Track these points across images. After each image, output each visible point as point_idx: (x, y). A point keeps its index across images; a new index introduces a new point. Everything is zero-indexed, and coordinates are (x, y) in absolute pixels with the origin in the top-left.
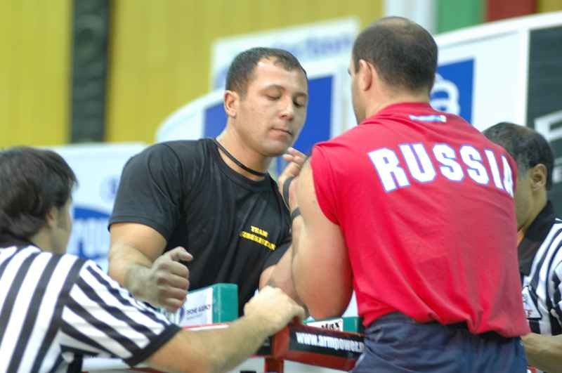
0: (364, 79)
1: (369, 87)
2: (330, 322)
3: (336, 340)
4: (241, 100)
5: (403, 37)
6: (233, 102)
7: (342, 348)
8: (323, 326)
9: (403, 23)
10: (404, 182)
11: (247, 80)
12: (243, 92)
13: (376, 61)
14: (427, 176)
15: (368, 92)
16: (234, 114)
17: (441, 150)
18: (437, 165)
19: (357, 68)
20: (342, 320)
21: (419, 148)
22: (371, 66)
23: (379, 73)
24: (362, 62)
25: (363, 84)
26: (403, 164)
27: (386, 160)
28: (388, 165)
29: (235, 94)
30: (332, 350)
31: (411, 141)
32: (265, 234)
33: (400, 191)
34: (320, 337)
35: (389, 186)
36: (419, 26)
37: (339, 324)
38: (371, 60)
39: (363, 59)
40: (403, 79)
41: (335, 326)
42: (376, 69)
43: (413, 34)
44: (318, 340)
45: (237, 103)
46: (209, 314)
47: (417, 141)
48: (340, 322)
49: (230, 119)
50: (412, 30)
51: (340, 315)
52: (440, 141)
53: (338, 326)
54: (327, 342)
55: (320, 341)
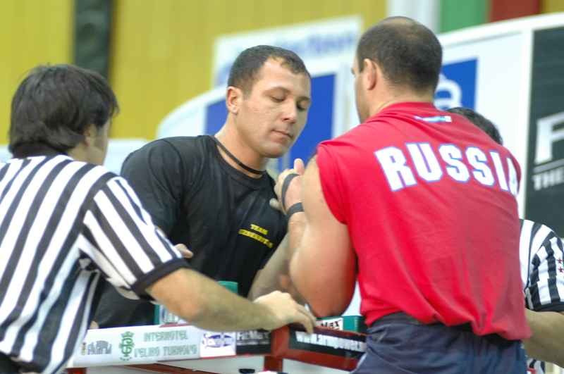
0: (369, 79)
1: (373, 87)
2: (330, 321)
3: (336, 339)
4: (244, 98)
5: (409, 36)
6: (235, 98)
7: (342, 347)
8: (322, 325)
9: (408, 23)
10: (410, 181)
11: (253, 79)
12: (247, 90)
13: (381, 61)
14: (434, 175)
15: (372, 91)
16: (235, 111)
17: (447, 151)
18: (443, 165)
19: (362, 68)
20: (341, 319)
21: (426, 147)
22: (376, 65)
23: (384, 72)
24: (367, 60)
25: (367, 83)
26: (409, 162)
27: (393, 160)
28: (394, 164)
29: (238, 91)
30: (332, 348)
31: (418, 141)
32: (265, 232)
33: (406, 190)
34: (320, 336)
35: (395, 185)
36: (424, 26)
37: (339, 323)
38: (376, 59)
39: (367, 58)
40: (408, 79)
41: (335, 325)
42: (381, 68)
43: (419, 34)
44: (318, 339)
45: (240, 100)
47: (424, 141)
48: (340, 321)
49: (230, 116)
50: (417, 31)
51: (339, 314)
52: (446, 142)
53: (337, 325)
54: (326, 341)
55: (320, 340)
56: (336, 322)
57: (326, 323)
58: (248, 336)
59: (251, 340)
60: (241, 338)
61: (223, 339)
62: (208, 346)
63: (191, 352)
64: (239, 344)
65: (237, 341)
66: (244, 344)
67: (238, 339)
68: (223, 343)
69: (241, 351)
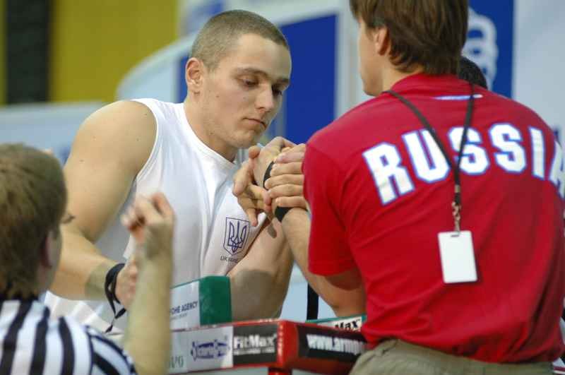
3: (355, 343)
8: (337, 327)
20: (360, 317)
34: (336, 340)
37: (357, 323)
46: (195, 313)
48: (359, 320)
53: (355, 326)
54: (344, 346)
55: (336, 346)
56: (354, 323)
57: (342, 324)
58: (248, 343)
59: (251, 348)
60: (239, 345)
61: (217, 348)
62: (197, 356)
63: (177, 365)
64: (237, 353)
65: (234, 349)
66: (243, 353)
67: (236, 346)
68: (216, 352)
69: (240, 361)
